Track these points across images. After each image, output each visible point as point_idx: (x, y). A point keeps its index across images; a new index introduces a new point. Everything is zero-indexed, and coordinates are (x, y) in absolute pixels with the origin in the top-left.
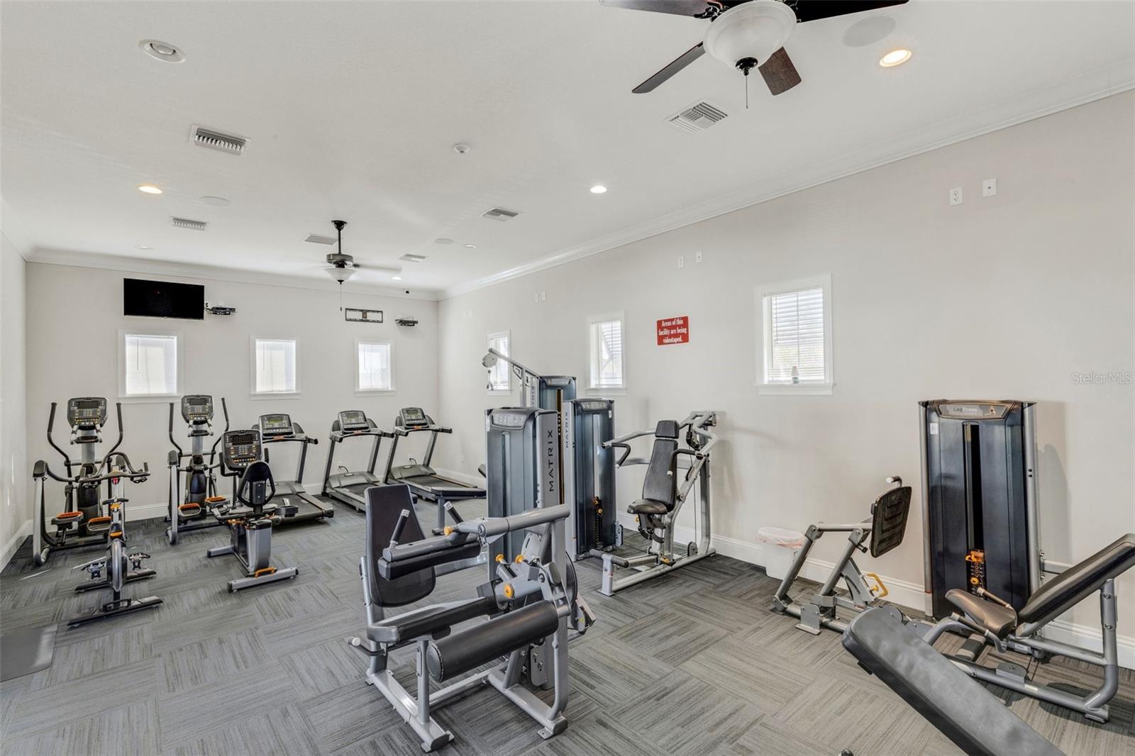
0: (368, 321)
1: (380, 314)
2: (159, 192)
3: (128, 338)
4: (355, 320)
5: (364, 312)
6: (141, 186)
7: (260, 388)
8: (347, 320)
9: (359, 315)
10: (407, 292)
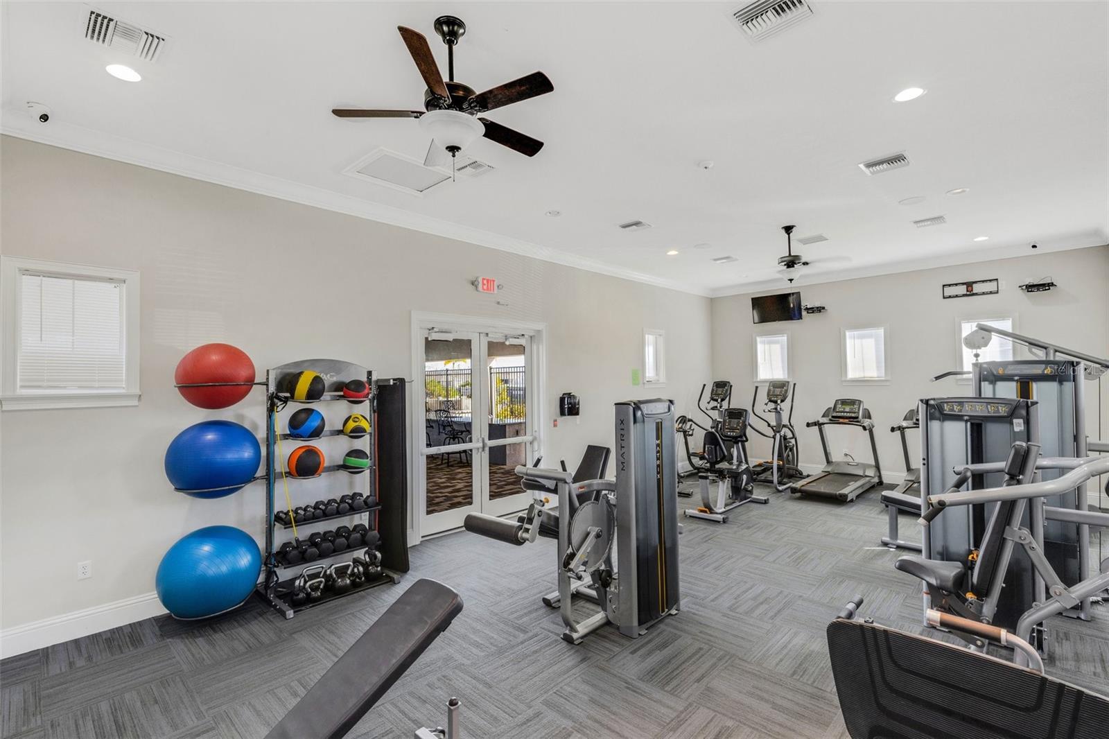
0: (976, 294)
1: (995, 283)
2: (676, 253)
3: (759, 339)
4: (957, 296)
5: (969, 285)
6: (668, 252)
7: (851, 374)
8: (944, 298)
9: (962, 290)
10: (1034, 247)
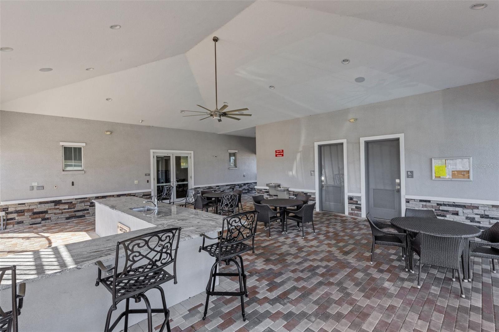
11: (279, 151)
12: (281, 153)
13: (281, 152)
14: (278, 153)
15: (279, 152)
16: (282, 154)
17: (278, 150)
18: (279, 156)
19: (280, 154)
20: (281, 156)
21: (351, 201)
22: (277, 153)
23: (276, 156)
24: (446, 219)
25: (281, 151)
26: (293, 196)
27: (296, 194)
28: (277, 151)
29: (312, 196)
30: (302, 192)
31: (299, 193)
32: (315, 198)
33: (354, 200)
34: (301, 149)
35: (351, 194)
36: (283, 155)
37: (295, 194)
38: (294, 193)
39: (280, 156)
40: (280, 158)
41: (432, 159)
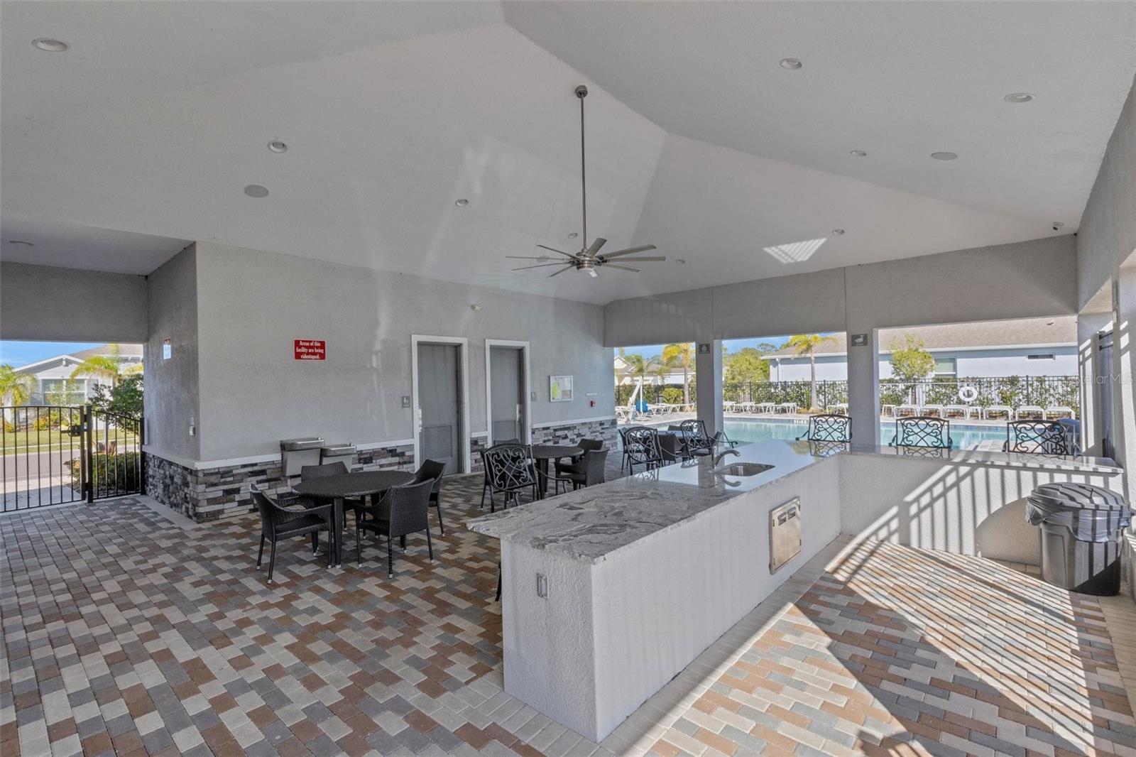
11: (307, 344)
12: (316, 351)
13: (317, 348)
14: (304, 350)
15: (308, 347)
16: (320, 354)
17: (303, 341)
18: (309, 357)
19: (315, 354)
20: (318, 357)
21: (475, 447)
22: (300, 347)
23: (298, 356)
24: (560, 445)
25: (319, 345)
26: (359, 463)
27: (366, 456)
28: (301, 344)
29: (407, 454)
30: (383, 449)
31: (375, 452)
32: (413, 456)
33: (480, 443)
34: (378, 347)
35: (475, 435)
36: (322, 356)
37: (365, 458)
38: (362, 457)
39: (315, 357)
40: (312, 362)
41: (549, 377)
